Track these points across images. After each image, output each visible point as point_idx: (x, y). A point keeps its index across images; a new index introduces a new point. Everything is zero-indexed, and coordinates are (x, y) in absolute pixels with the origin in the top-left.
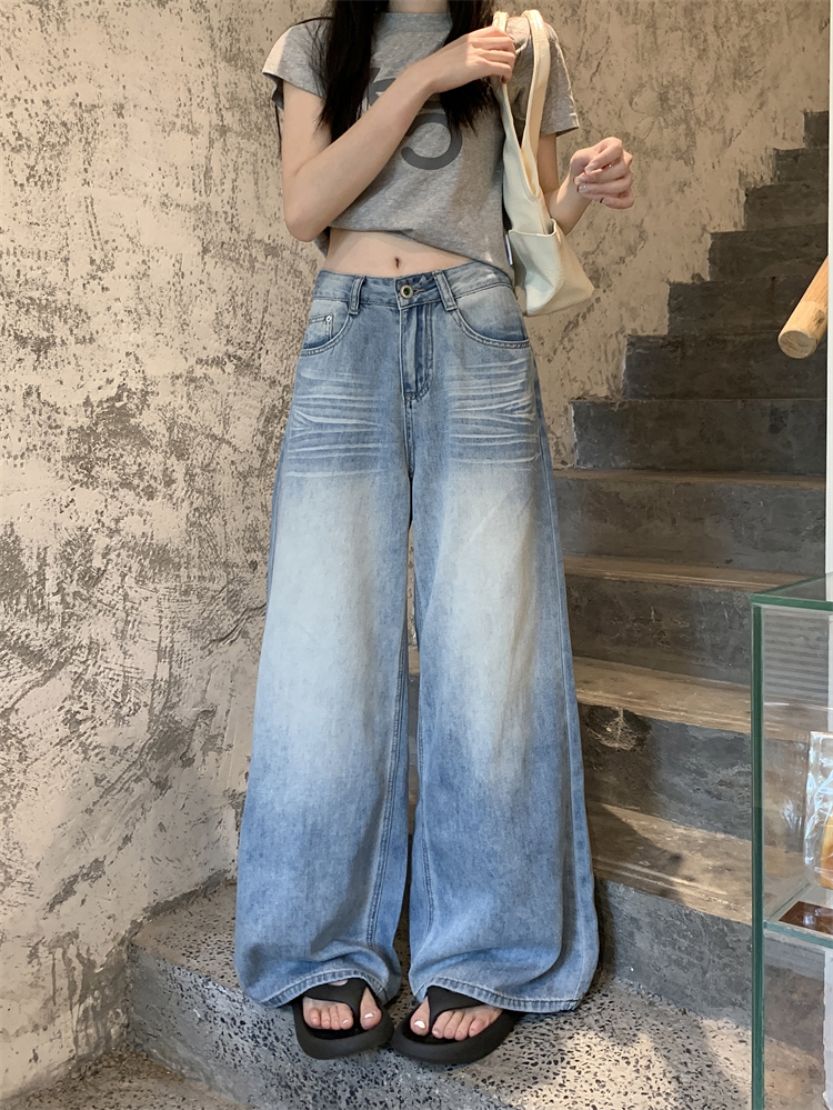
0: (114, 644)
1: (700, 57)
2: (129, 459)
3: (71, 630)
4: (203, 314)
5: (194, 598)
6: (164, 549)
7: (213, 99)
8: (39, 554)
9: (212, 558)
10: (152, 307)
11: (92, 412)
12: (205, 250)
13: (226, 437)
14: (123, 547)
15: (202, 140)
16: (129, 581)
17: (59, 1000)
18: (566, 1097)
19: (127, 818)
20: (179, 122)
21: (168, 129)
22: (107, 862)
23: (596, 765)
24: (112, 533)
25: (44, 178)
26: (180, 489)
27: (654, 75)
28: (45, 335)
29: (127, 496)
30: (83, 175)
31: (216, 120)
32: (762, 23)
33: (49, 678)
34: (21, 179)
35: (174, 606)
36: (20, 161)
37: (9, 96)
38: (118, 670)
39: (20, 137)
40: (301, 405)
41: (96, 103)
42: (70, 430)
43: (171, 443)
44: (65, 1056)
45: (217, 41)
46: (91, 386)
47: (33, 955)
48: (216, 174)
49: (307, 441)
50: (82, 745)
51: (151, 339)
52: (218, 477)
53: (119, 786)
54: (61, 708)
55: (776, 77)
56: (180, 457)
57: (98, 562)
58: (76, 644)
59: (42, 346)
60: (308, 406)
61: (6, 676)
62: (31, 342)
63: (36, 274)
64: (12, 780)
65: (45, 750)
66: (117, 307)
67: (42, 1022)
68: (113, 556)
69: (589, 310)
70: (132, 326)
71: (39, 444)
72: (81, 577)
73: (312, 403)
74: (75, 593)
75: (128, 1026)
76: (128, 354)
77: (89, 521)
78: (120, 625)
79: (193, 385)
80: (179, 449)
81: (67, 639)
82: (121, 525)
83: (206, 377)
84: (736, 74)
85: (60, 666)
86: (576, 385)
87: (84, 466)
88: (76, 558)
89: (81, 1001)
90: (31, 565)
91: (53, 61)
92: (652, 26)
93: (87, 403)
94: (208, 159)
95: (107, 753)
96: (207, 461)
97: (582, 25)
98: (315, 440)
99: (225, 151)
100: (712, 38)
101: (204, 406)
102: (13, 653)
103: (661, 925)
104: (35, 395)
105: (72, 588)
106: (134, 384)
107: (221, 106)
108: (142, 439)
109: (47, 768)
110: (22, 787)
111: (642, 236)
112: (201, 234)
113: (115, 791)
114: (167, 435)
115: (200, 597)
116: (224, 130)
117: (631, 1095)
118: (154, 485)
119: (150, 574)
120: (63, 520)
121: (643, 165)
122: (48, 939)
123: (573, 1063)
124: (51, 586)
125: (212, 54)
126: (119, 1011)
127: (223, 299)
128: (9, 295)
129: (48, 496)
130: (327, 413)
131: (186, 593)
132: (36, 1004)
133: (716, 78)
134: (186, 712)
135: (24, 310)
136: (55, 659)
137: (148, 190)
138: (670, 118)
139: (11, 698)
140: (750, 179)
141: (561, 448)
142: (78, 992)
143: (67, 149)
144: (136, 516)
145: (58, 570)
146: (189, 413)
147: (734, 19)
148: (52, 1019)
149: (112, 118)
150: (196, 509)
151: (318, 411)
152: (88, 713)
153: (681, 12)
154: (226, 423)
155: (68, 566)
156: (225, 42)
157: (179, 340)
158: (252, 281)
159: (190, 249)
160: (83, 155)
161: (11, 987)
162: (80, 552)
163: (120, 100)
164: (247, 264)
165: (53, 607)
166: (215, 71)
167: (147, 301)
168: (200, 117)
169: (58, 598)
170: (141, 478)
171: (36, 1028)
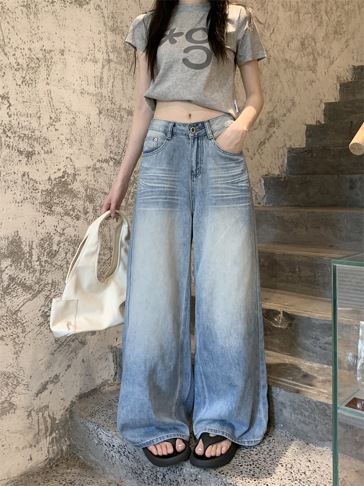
0: (63, 283)
1: (319, 25)
2: (68, 203)
3: (44, 277)
4: (99, 140)
7: (105, 48)
8: (30, 244)
9: (105, 245)
10: (77, 137)
11: (52, 183)
12: (100, 113)
14: (66, 241)
15: (100, 65)
16: (68, 256)
17: (41, 434)
18: (255, 480)
19: (69, 357)
20: (89, 58)
21: (84, 61)
22: (61, 376)
23: (270, 335)
24: (61, 235)
25: (29, 82)
26: (90, 216)
27: (299, 33)
28: (30, 150)
29: (68, 219)
30: (46, 81)
32: (347, 10)
33: (34, 298)
34: (19, 82)
36: (19, 75)
37: (14, 47)
39: (18, 64)
40: (142, 178)
41: (52, 49)
42: (42, 191)
43: (87, 196)
44: (44, 458)
45: (107, 22)
46: (51, 172)
47: (29, 415)
48: (105, 80)
49: (146, 194)
51: (77, 152)
53: (65, 343)
54: (40, 310)
55: (353, 33)
56: (91, 202)
57: (55, 248)
58: (46, 283)
60: (146, 179)
61: (16, 296)
62: (25, 153)
63: (26, 124)
64: (19, 341)
65: (33, 328)
66: (62, 137)
67: (34, 444)
68: (62, 245)
69: (270, 137)
70: (69, 146)
71: (29, 197)
72: (48, 254)
73: (148, 177)
74: (45, 261)
75: (70, 446)
76: (67, 158)
77: (51, 230)
78: (65, 275)
79: (96, 171)
80: (90, 199)
81: (42, 280)
82: (65, 231)
83: (101, 167)
84: (335, 32)
85: (39, 292)
86: (264, 170)
87: (48, 206)
88: (46, 246)
89: (50, 435)
90: (26, 249)
91: (33, 31)
92: (298, 12)
93: (49, 179)
94: (102, 73)
97: (266, 11)
98: (150, 193)
99: (110, 70)
100: (325, 17)
101: (101, 180)
102: (19, 286)
103: (296, 406)
104: (27, 176)
105: (44, 259)
106: (70, 171)
107: (108, 51)
108: (74, 195)
109: (34, 336)
110: (23, 344)
111: (294, 104)
112: (99, 106)
113: (64, 346)
114: (85, 192)
115: (99, 262)
116: (109, 61)
117: (283, 480)
118: (79, 214)
120: (40, 229)
121: (294, 73)
122: (36, 408)
123: (258, 466)
124: (35, 258)
125: (105, 28)
126: (66, 439)
127: (108, 134)
128: (15, 133)
129: (33, 219)
130: (155, 182)
132: (31, 436)
133: (326, 35)
135: (21, 139)
136: (37, 289)
137: (75, 87)
138: (305, 52)
139: (18, 305)
140: (342, 79)
141: (258, 197)
142: (49, 431)
143: (39, 70)
144: (72, 228)
145: (38, 251)
146: (94, 183)
147: (334, 8)
148: (38, 442)
149: (59, 56)
151: (151, 181)
153: (310, 6)
155: (42, 249)
156: (110, 24)
157: (89, 151)
158: (121, 126)
159: (94, 112)
160: (46, 72)
161: (20, 429)
162: (47, 243)
163: (63, 48)
164: (119, 119)
165: (36, 267)
166: (106, 37)
167: (75, 135)
168: (99, 56)
169: (38, 263)
170: (74, 211)
171: (31, 446)
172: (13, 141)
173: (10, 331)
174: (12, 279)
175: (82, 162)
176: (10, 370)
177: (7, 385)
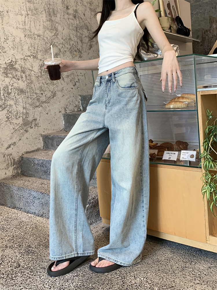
0: (14, 105)
2: (14, 73)
3: (6, 102)
4: (26, 47)
5: (30, 99)
6: (22, 89)
7: (25, 9)
9: (33, 92)
10: (16, 46)
11: (7, 65)
12: (25, 36)
13: (33, 70)
14: (14, 88)
15: (24, 16)
16: (16, 94)
17: (9, 165)
19: (20, 136)
20: (19, 13)
21: (17, 15)
22: (16, 143)
26: (24, 79)
29: (14, 80)
30: (2, 23)
31: (26, 13)
33: (3, 110)
35: (26, 100)
38: (16, 110)
41: (4, 11)
42: (3, 68)
43: (22, 70)
46: (6, 60)
47: (4, 156)
48: (26, 22)
50: (10, 122)
51: (16, 52)
52: (32, 77)
53: (18, 130)
54: (6, 115)
56: (24, 73)
57: (10, 91)
58: (7, 105)
65: (3, 122)
66: (9, 46)
68: (12, 90)
70: (13, 50)
72: (7, 93)
76: (12, 55)
77: (8, 84)
78: (15, 102)
79: (25, 60)
81: (5, 104)
82: (13, 85)
83: (27, 59)
85: (5, 108)
87: (6, 74)
89: (13, 166)
93: (6, 63)
94: (25, 20)
95: (15, 124)
96: (29, 74)
99: (28, 18)
101: (27, 64)
105: (5, 95)
106: (14, 60)
107: (27, 10)
108: (16, 70)
109: (4, 125)
112: (24, 33)
115: (31, 99)
116: (28, 15)
118: (19, 78)
119: (20, 94)
120: (3, 83)
122: (7, 154)
124: (2, 94)
126: (20, 169)
127: (29, 45)
131: (28, 98)
132: (5, 165)
134: (30, 119)
137: (14, 26)
142: (13, 164)
144: (16, 83)
145: (3, 92)
146: (25, 65)
148: (8, 168)
149: (6, 13)
150: (28, 83)
152: (10, 117)
154: (32, 67)
155: (5, 91)
157: (22, 52)
158: (35, 42)
159: (22, 36)
160: (1, 20)
162: (6, 89)
163: (7, 10)
164: (34, 38)
165: (2, 98)
167: (15, 45)
168: (23, 12)
169: (3, 96)
170: (16, 77)
171: (5, 169)
175: (19, 56)
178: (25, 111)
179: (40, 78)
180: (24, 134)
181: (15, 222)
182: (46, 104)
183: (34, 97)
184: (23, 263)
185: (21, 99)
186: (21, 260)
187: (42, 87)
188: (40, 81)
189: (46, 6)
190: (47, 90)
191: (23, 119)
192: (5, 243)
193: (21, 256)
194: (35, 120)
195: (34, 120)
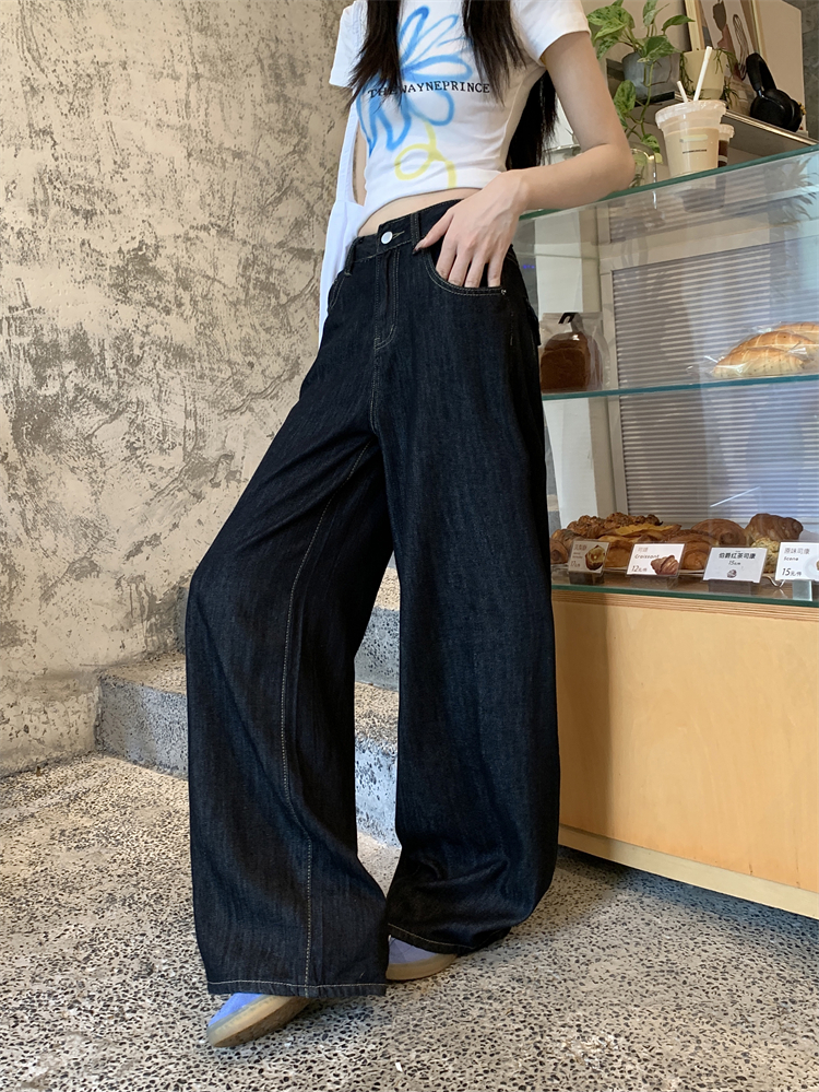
0: (154, 404)
2: (151, 289)
3: (125, 392)
4: (191, 196)
5: (208, 381)
6: (181, 347)
7: (189, 57)
8: (100, 343)
9: (218, 356)
10: (156, 192)
11: (124, 257)
12: (190, 155)
13: (217, 278)
14: (152, 343)
15: (183, 83)
16: (159, 365)
17: (135, 615)
19: (175, 512)
20: (165, 72)
21: (158, 77)
22: (162, 537)
24: (145, 334)
25: (79, 110)
26: (188, 309)
28: (89, 208)
29: (153, 312)
30: (104, 107)
31: (192, 70)
33: (113, 420)
34: (65, 111)
35: (194, 385)
36: (63, 99)
37: (53, 59)
38: (159, 420)
39: (61, 85)
41: (108, 61)
42: (111, 268)
43: (178, 279)
44: (141, 650)
45: (190, 17)
46: (122, 241)
47: (118, 584)
48: (193, 104)
50: (139, 462)
51: (158, 213)
52: (214, 304)
53: (167, 492)
54: (123, 439)
56: (186, 288)
57: (137, 352)
58: (128, 401)
59: (89, 215)
61: (88, 415)
62: (81, 212)
63: (80, 170)
64: (97, 478)
65: (116, 463)
66: (133, 191)
67: (126, 626)
68: (146, 348)
70: (145, 204)
71: (93, 276)
72: (128, 360)
74: (124, 370)
75: (177, 640)
76: (143, 221)
77: (129, 326)
78: (157, 393)
79: (189, 243)
80: (185, 284)
81: (122, 397)
82: (150, 329)
83: (197, 237)
85: (120, 413)
87: (122, 291)
88: (123, 347)
89: (148, 619)
90: (96, 350)
91: (78, 36)
93: (120, 251)
94: (187, 95)
95: (156, 470)
96: (205, 293)
99: (199, 90)
101: (198, 256)
102: (90, 401)
104: (87, 245)
105: (122, 366)
106: (150, 241)
107: (195, 61)
108: (159, 277)
109: (118, 474)
110: (104, 483)
112: (186, 145)
113: (165, 494)
114: (175, 274)
115: (212, 381)
116: (198, 77)
118: (169, 306)
119: (173, 362)
120: (112, 322)
122: (127, 576)
124: (109, 363)
125: (187, 26)
126: (172, 629)
127: (205, 187)
128: (65, 183)
129: (102, 308)
131: (201, 377)
132: (121, 615)
134: (211, 453)
136: (117, 408)
137: (148, 116)
139: (92, 428)
142: (146, 613)
143: (92, 92)
144: (159, 325)
145: (112, 354)
146: (188, 261)
148: (132, 626)
149: (119, 70)
150: (201, 324)
152: (141, 444)
154: (216, 268)
155: (119, 352)
156: (197, 19)
157: (177, 213)
158: (224, 176)
159: (179, 154)
160: (102, 95)
161: (107, 601)
162: (125, 344)
163: (124, 59)
164: (220, 164)
165: (111, 376)
166: (190, 39)
167: (153, 188)
168: (180, 69)
169: (114, 371)
170: (160, 301)
171: (122, 628)
172: (63, 195)
173: (84, 463)
174: (79, 389)
175: (167, 229)
176: (87, 516)
177: (85, 536)
178: (191, 425)
179: (243, 307)
180: (188, 507)
181: (151, 815)
182: (266, 403)
183: (223, 376)
184: (164, 961)
185: (177, 380)
186: (157, 952)
187: (249, 341)
188: (243, 317)
189: (262, 45)
190: (268, 352)
191: (187, 455)
192: (107, 886)
193: (158, 937)
194: (229, 457)
195: (226, 456)
